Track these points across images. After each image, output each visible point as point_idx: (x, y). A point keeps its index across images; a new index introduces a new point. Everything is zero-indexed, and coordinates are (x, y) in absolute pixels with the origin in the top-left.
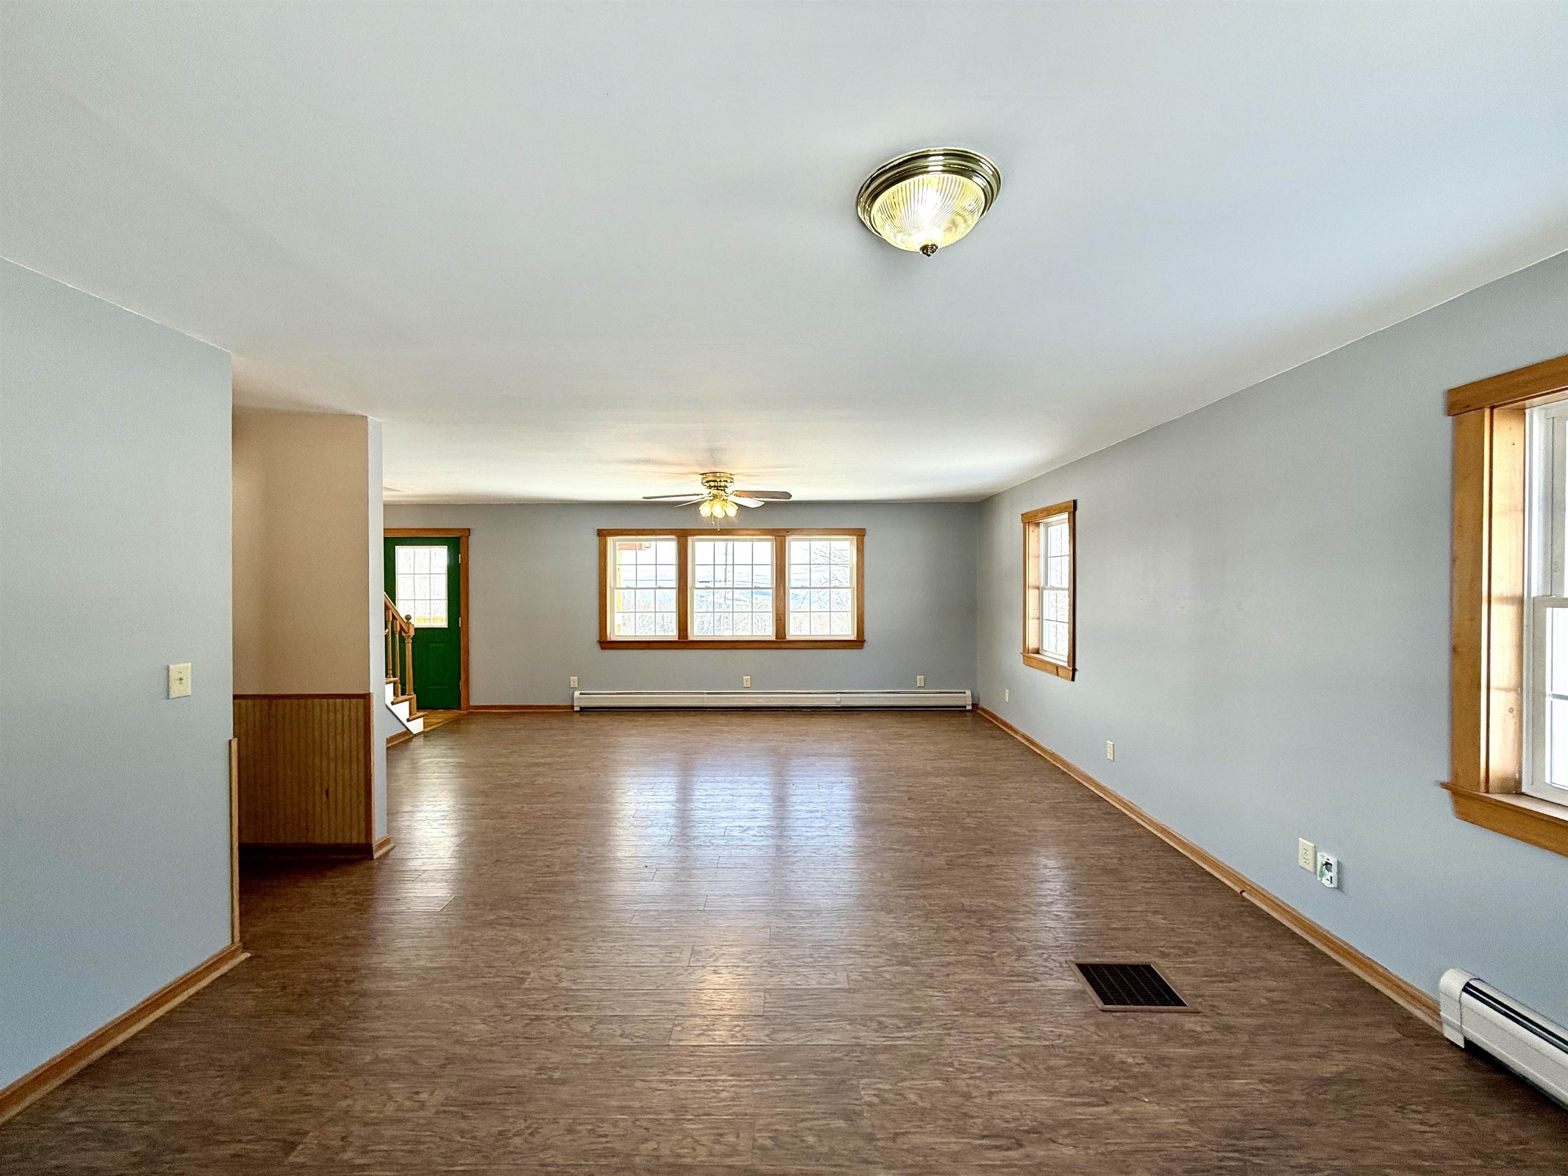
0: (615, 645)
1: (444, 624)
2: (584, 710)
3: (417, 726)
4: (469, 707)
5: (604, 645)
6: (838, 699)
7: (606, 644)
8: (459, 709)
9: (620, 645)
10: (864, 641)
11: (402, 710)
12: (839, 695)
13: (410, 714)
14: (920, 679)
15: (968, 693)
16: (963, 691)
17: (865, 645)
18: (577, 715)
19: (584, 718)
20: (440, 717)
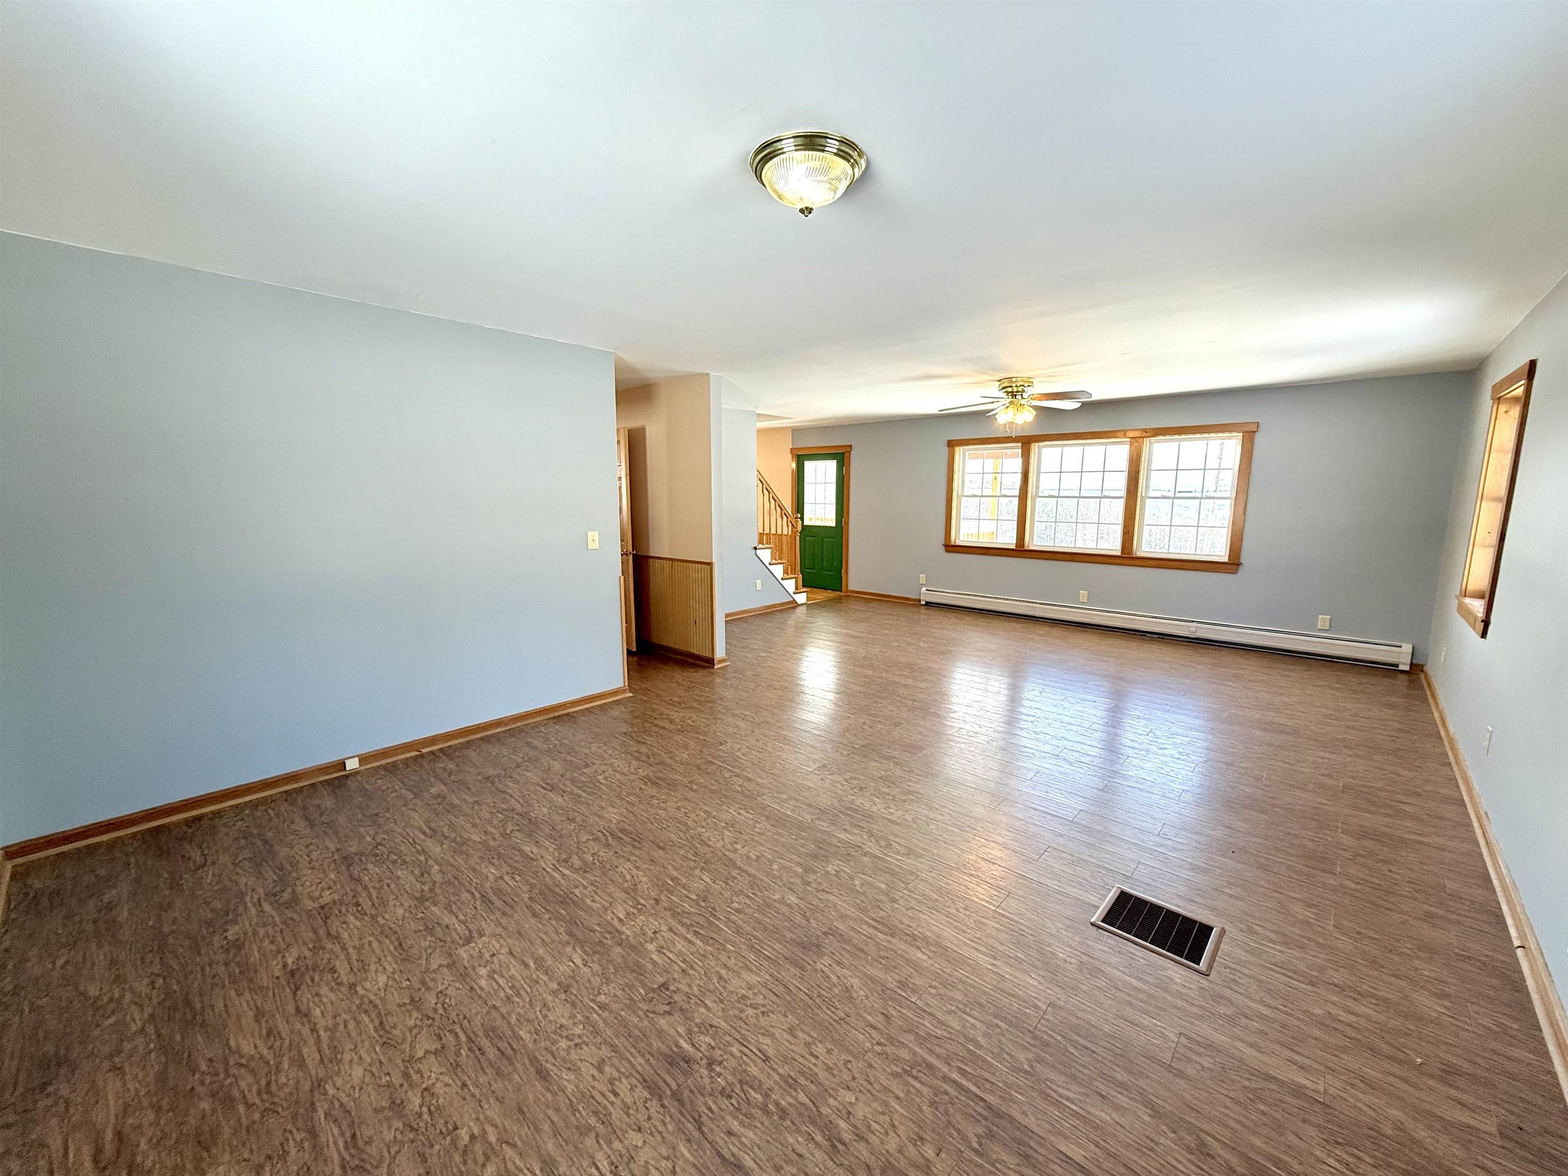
0: (956, 549)
1: (833, 524)
2: (927, 603)
3: (801, 598)
4: (847, 591)
5: (950, 549)
6: (1193, 629)
7: (951, 548)
8: (841, 591)
9: (961, 549)
10: (1239, 564)
11: (790, 585)
12: (1194, 624)
13: (796, 589)
14: (1323, 620)
15: (1407, 648)
16: (1399, 644)
17: (1241, 570)
18: (923, 610)
19: (929, 612)
20: (821, 595)
